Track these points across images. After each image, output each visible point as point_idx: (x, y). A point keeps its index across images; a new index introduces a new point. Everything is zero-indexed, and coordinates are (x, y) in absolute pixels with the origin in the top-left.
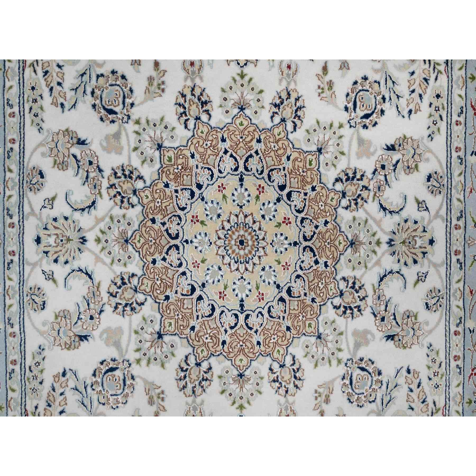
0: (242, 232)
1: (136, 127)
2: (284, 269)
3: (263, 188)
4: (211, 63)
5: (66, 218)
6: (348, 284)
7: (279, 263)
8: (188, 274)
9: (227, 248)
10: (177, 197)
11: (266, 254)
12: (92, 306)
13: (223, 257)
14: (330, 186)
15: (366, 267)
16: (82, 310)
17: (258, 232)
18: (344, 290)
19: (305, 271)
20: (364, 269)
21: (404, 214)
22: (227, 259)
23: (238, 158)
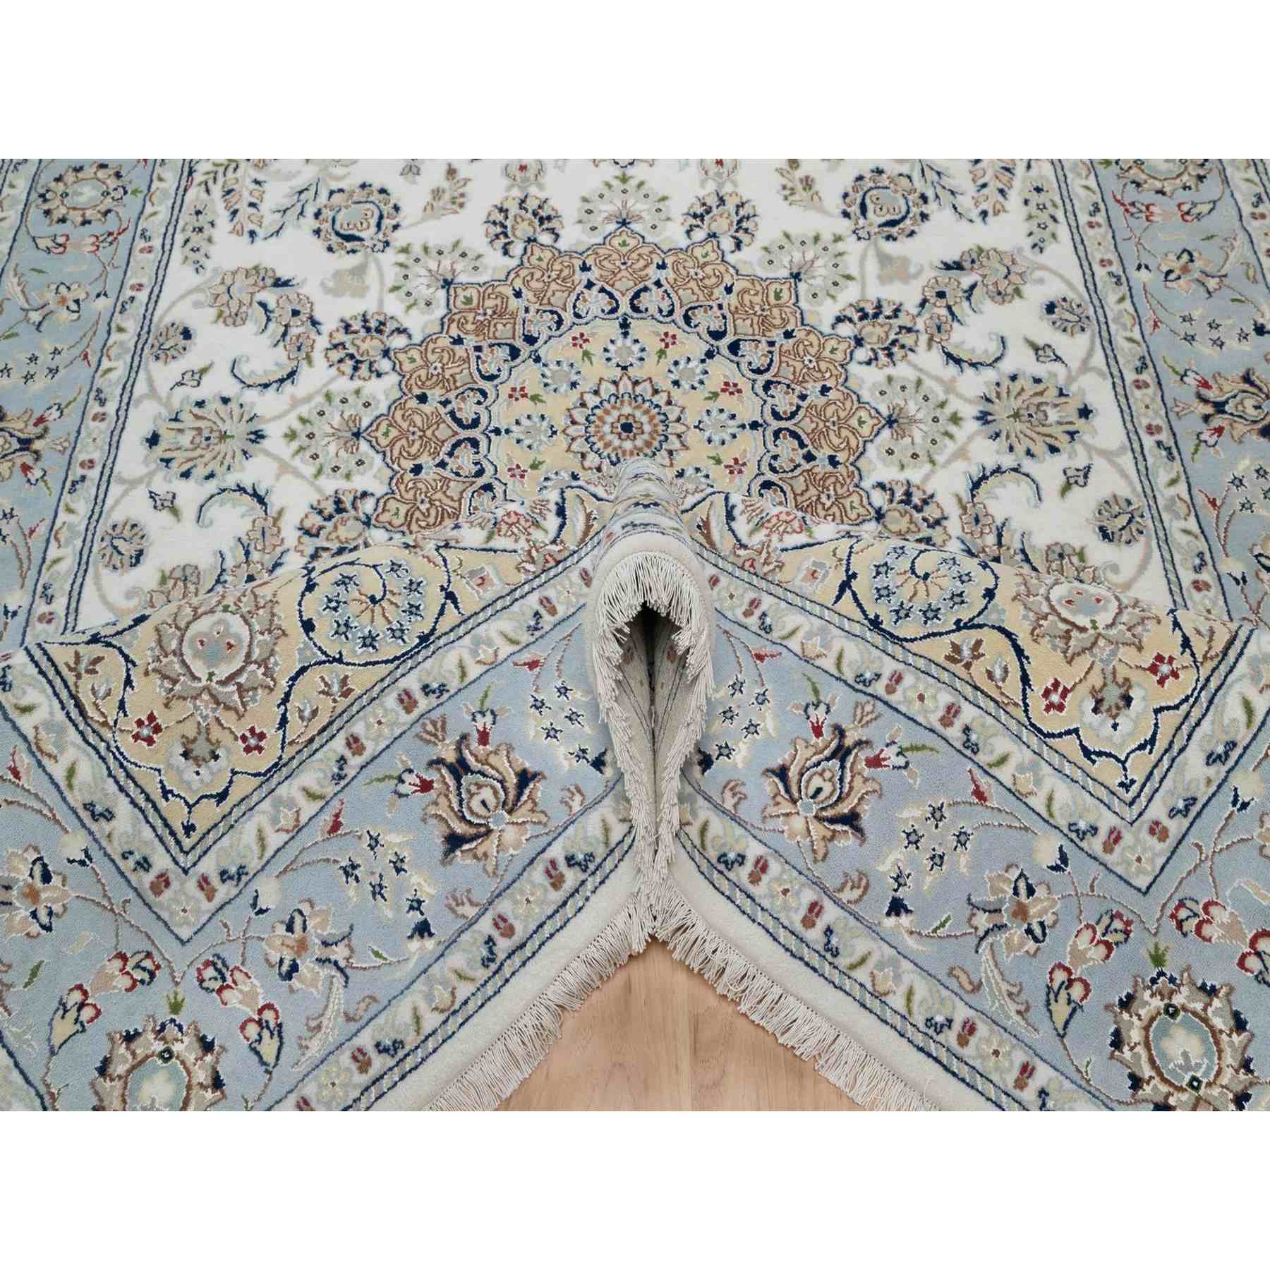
0: (627, 410)
1: (402, 258)
2: (731, 472)
3: (674, 337)
4: (561, 164)
5: (225, 401)
6: (893, 494)
7: (718, 462)
8: (499, 489)
9: (592, 439)
10: (478, 357)
11: (685, 447)
12: (255, 556)
13: (583, 456)
14: (826, 329)
15: (932, 462)
16: (229, 563)
17: (665, 409)
18: (885, 508)
19: (784, 475)
20: (928, 467)
21: (1007, 366)
22: (592, 460)
23: (617, 295)
